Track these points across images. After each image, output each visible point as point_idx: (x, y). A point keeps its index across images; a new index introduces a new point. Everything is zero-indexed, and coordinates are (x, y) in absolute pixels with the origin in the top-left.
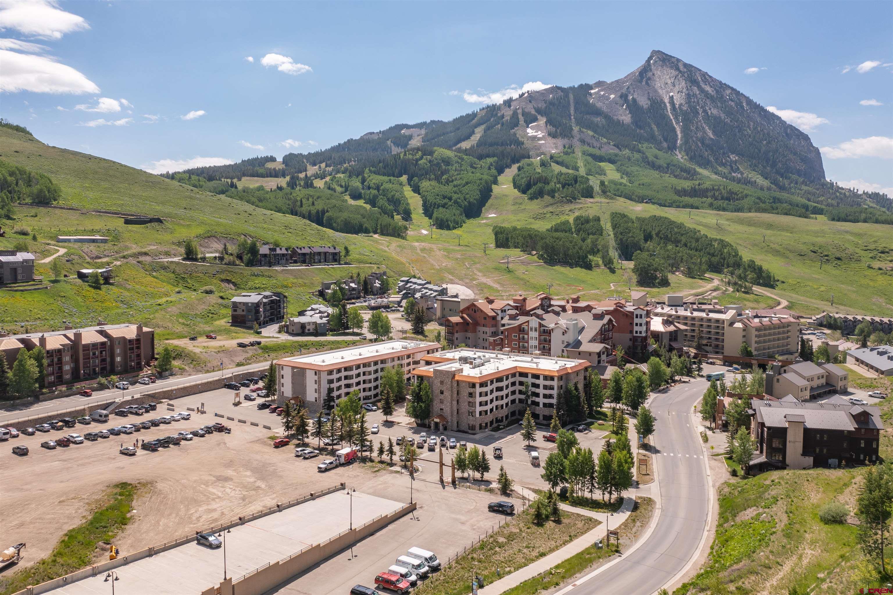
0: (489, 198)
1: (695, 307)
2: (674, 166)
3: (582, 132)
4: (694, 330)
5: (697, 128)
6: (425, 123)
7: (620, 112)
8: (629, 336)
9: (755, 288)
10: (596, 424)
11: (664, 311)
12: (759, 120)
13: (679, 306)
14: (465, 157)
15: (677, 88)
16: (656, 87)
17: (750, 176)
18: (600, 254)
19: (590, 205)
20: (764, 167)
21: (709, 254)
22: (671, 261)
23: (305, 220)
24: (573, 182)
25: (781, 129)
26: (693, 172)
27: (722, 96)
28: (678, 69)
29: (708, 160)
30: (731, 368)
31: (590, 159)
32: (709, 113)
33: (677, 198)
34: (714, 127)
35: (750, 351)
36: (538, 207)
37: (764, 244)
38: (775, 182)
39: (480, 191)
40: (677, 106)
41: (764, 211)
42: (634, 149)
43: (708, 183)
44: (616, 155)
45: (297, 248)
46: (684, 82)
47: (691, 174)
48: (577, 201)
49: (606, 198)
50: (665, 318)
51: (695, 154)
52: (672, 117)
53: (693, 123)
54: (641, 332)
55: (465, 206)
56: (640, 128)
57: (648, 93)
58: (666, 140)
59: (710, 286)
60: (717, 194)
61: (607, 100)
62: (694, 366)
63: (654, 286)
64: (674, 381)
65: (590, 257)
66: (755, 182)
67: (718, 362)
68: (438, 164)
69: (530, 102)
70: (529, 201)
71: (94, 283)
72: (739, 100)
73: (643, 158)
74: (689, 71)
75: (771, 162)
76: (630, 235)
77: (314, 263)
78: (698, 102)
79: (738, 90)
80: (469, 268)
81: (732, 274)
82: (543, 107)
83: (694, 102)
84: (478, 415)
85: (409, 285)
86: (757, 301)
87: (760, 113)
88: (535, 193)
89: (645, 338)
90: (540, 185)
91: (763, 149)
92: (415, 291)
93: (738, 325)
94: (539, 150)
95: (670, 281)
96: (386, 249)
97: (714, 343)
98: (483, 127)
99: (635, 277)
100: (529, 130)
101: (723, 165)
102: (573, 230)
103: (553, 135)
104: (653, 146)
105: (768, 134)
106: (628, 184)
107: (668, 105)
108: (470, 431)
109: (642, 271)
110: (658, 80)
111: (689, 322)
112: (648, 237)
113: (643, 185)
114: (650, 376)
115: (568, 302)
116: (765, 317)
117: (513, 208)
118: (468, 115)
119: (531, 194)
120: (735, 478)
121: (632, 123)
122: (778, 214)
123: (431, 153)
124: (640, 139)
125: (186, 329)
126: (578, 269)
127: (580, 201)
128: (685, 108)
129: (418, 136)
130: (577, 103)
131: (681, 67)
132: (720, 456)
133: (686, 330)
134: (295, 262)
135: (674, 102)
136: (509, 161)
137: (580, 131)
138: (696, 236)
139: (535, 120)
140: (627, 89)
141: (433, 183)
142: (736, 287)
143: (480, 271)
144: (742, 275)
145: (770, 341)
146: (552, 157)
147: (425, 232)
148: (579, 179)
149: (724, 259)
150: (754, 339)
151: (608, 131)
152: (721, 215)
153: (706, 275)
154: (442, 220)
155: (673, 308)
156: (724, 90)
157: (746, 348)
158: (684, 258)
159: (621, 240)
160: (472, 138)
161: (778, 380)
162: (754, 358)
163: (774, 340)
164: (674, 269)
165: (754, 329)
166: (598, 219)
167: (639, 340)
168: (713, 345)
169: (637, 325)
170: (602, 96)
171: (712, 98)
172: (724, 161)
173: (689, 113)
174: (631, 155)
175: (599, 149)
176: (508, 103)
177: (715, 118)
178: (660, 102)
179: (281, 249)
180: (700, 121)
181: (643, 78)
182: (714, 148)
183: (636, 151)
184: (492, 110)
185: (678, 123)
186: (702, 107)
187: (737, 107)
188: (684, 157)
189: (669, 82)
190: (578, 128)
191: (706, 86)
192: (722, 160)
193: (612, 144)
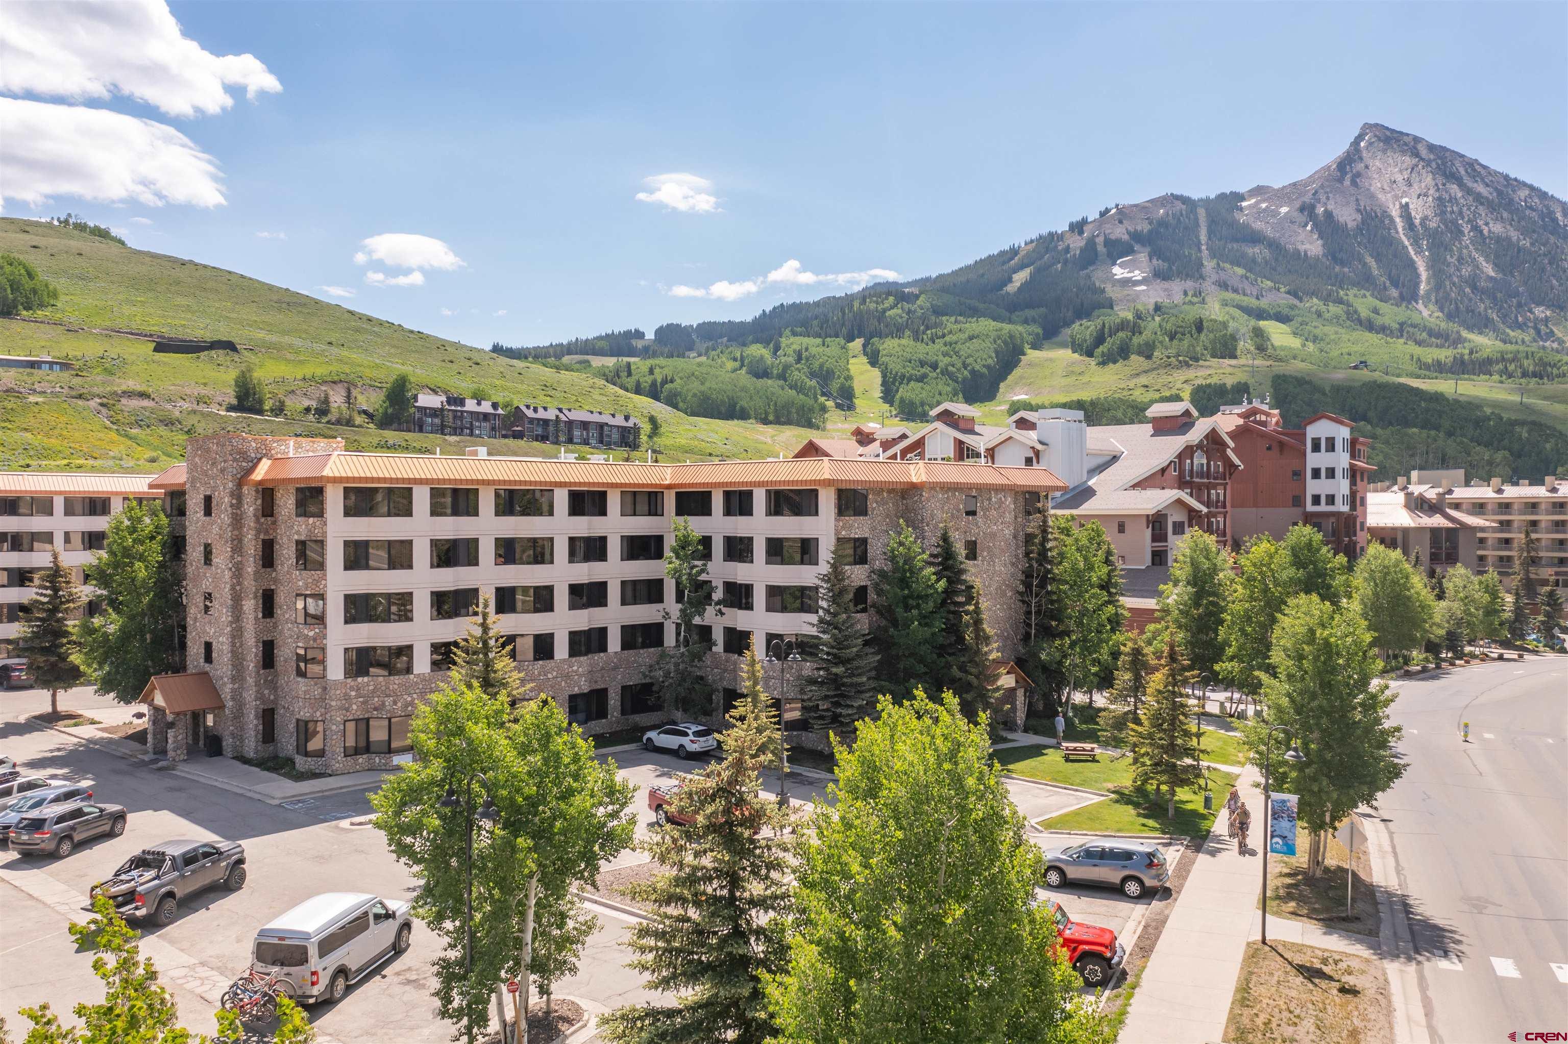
0: (1016, 366)
2: (1414, 326)
3: (1223, 269)
4: (1508, 541)
5: (1460, 259)
7: (1302, 237)
8: (1290, 515)
10: (1053, 756)
15: (1416, 189)
16: (1372, 189)
24: (1194, 330)
26: (1454, 336)
27: (1511, 201)
28: (1416, 154)
29: (1487, 318)
32: (1486, 232)
34: (1497, 256)
36: (1116, 377)
39: (997, 352)
40: (1417, 222)
42: (1331, 299)
44: (1293, 307)
46: (1430, 176)
47: (1451, 340)
48: (1201, 363)
49: (1265, 359)
51: (1457, 308)
52: (1407, 243)
53: (1451, 250)
54: (1331, 499)
55: (965, 379)
56: (1342, 263)
57: (1357, 200)
58: (1396, 285)
60: (1511, 367)
61: (1274, 216)
64: (1464, 656)
69: (1121, 222)
70: (1099, 369)
72: (1548, 208)
73: (1348, 313)
74: (1439, 158)
78: (1461, 213)
79: (1543, 189)
82: (1145, 231)
83: (1452, 212)
88: (1110, 352)
89: (1350, 524)
90: (1122, 336)
94: (1134, 300)
96: (768, 440)
98: (1028, 270)
100: (1117, 270)
101: (1520, 327)
103: (1162, 275)
104: (1368, 294)
106: (1316, 355)
107: (1398, 220)
110: (1375, 176)
111: (1492, 518)
117: (1064, 381)
118: (1002, 253)
119: (1103, 354)
121: (1324, 255)
124: (1341, 282)
127: (1207, 363)
128: (1433, 225)
130: (1213, 223)
131: (1424, 152)
134: (519, 435)
135: (1410, 214)
136: (1069, 314)
137: (1219, 268)
139: (1129, 251)
140: (1314, 194)
141: (905, 342)
146: (1157, 308)
147: (873, 426)
148: (1205, 324)
151: (1275, 269)
154: (912, 403)
156: (1514, 191)
167: (1328, 526)
169: (1316, 473)
170: (1265, 210)
171: (1491, 207)
172: (1520, 319)
173: (1442, 233)
174: (1323, 308)
175: (1258, 298)
176: (1078, 227)
177: (1498, 240)
178: (1383, 215)
179: (479, 404)
180: (1467, 247)
181: (1346, 174)
182: (1499, 295)
183: (1334, 302)
184: (1048, 242)
185: (1419, 252)
186: (1469, 221)
187: (1543, 220)
188: (1436, 314)
189: (1399, 178)
190: (1213, 263)
191: (1475, 185)
192: (1516, 317)
193: (1283, 290)
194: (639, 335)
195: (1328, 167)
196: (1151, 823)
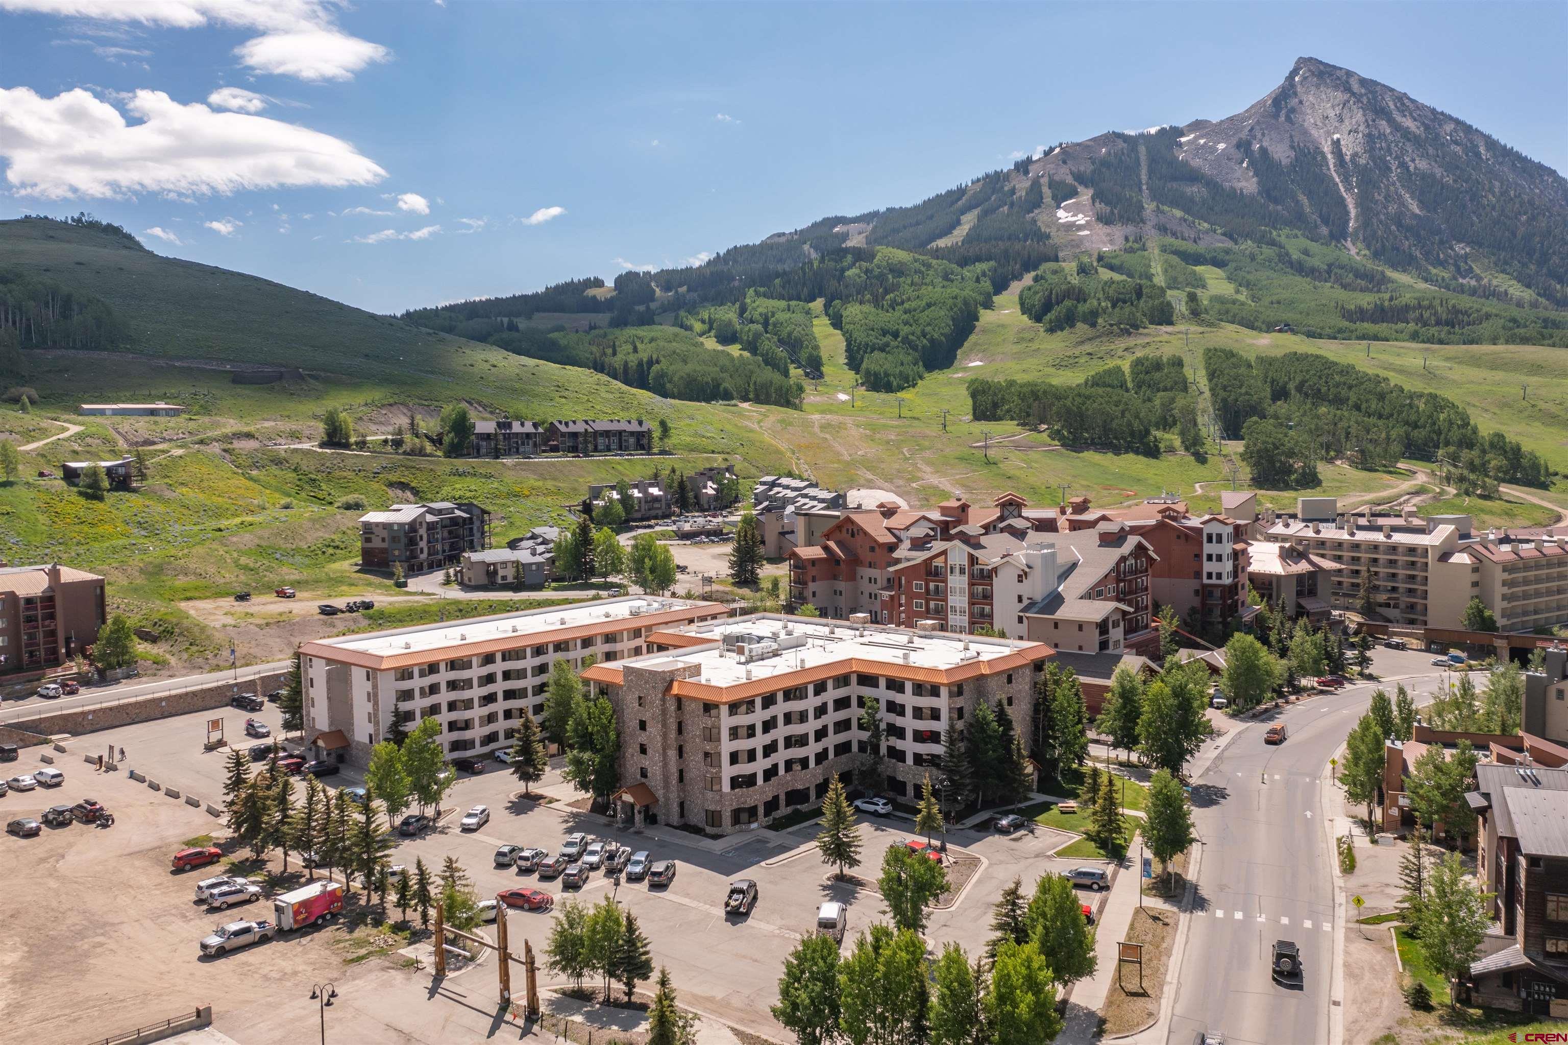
0: (971, 333)
1: (1363, 521)
2: (1342, 267)
3: (1163, 212)
4: (1357, 572)
5: (1387, 197)
6: (876, 214)
7: (1238, 174)
8: (1192, 584)
9: (1504, 489)
10: (1055, 811)
11: (1290, 531)
12: (1511, 177)
13: (1326, 521)
14: (934, 262)
15: (1347, 125)
16: (1306, 124)
17: (1495, 282)
18: (1177, 429)
19: (1165, 337)
20: (1524, 265)
21: (1407, 423)
22: (1324, 439)
23: (600, 375)
24: (1134, 296)
25: (1556, 192)
26: (1378, 277)
27: (1437, 135)
28: (1348, 89)
29: (1411, 255)
30: (1444, 658)
31: (1175, 260)
32: (1412, 169)
33: (1345, 324)
34: (1422, 194)
35: (1491, 618)
36: (1063, 344)
37: (1524, 403)
38: (1547, 293)
39: (953, 319)
40: (1348, 158)
41: (1525, 340)
42: (1264, 240)
43: (1408, 296)
44: (1227, 252)
45: (560, 422)
46: (1361, 112)
47: (1375, 282)
48: (1141, 330)
49: (1199, 325)
50: (1287, 545)
51: (1383, 246)
52: (1337, 180)
53: (1379, 188)
54: (1219, 576)
55: (924, 347)
56: (1276, 201)
57: (1291, 137)
58: (1326, 222)
59: (1406, 485)
60: (1426, 315)
61: (1212, 153)
62: (1349, 654)
63: (1287, 487)
64: (1298, 691)
65: (1159, 434)
66: (1506, 293)
67: (1415, 643)
68: (882, 278)
69: (1064, 162)
70: (1048, 336)
71: (89, 486)
72: (1471, 141)
73: (1279, 255)
74: (1371, 92)
75: (1537, 255)
76: (1243, 390)
77: (596, 449)
78: (1389, 150)
79: (1468, 123)
80: (908, 459)
81: (1454, 459)
82: (1088, 171)
83: (1381, 148)
84: (726, 787)
85: (776, 490)
86: (1509, 514)
87: (1514, 164)
88: (1058, 319)
89: (1233, 589)
90: (1068, 303)
91: (1522, 231)
92: (786, 501)
93: (1462, 558)
94: (1078, 246)
95: (1320, 476)
96: (756, 426)
97: (1405, 599)
98: (976, 212)
99: (1248, 469)
100: (1061, 213)
101: (1442, 264)
102: (1130, 385)
103: (1104, 220)
104: (1299, 233)
105: (1531, 203)
106: (1250, 302)
107: (1329, 156)
108: (709, 830)
109: (1261, 457)
110: (1309, 111)
111: (1346, 554)
112: (1280, 394)
113: (1279, 303)
114: (1230, 678)
115: (1063, 512)
116: (1527, 541)
117: (1016, 348)
118: (950, 193)
119: (1051, 321)
120: (1421, 1015)
121: (1259, 193)
122: (1554, 345)
123: (871, 256)
124: (1275, 221)
125: (243, 578)
126: (1131, 456)
127: (1146, 331)
128: (1362, 161)
129: (860, 233)
130: (1153, 161)
131: (1356, 87)
132: (1385, 926)
133: (1340, 571)
134: (555, 449)
135: (1341, 150)
136: (1018, 266)
137: (1158, 210)
138: (1378, 389)
139: (1073, 193)
140: (1250, 131)
141: (866, 308)
142: (1465, 486)
143: (929, 463)
144: (1477, 462)
145: (1538, 594)
146: (1100, 258)
147: (843, 397)
148: (1145, 291)
149: (1439, 433)
150: (1499, 590)
151: (1212, 209)
152: (1434, 351)
153: (1399, 465)
154: (876, 375)
155: (1310, 525)
156: (1440, 125)
157: (1480, 612)
158: (1353, 431)
159: (1224, 400)
160: (956, 232)
161: (1560, 694)
162: (1501, 633)
163: (1549, 592)
164: (1332, 453)
165: (1500, 568)
166: (1178, 363)
167: (1217, 593)
168: (1402, 606)
169: (1210, 557)
170: (1203, 146)
171: (1416, 141)
172: (1441, 256)
173: (1371, 170)
174: (1256, 250)
175: (1195, 241)
176: (1023, 166)
177: (1424, 176)
178: (1315, 152)
179: (522, 425)
180: (1394, 184)
181: (1281, 109)
182: (1422, 232)
183: (1268, 244)
184: (994, 181)
185: (1349, 189)
186: (1397, 158)
187: (1467, 155)
188: (1363, 253)
189: (1331, 114)
190: (1153, 205)
191: (1404, 119)
192: (1438, 255)
193: (1219, 231)
194: (598, 283)
195: (1262, 103)
196: (1102, 852)
